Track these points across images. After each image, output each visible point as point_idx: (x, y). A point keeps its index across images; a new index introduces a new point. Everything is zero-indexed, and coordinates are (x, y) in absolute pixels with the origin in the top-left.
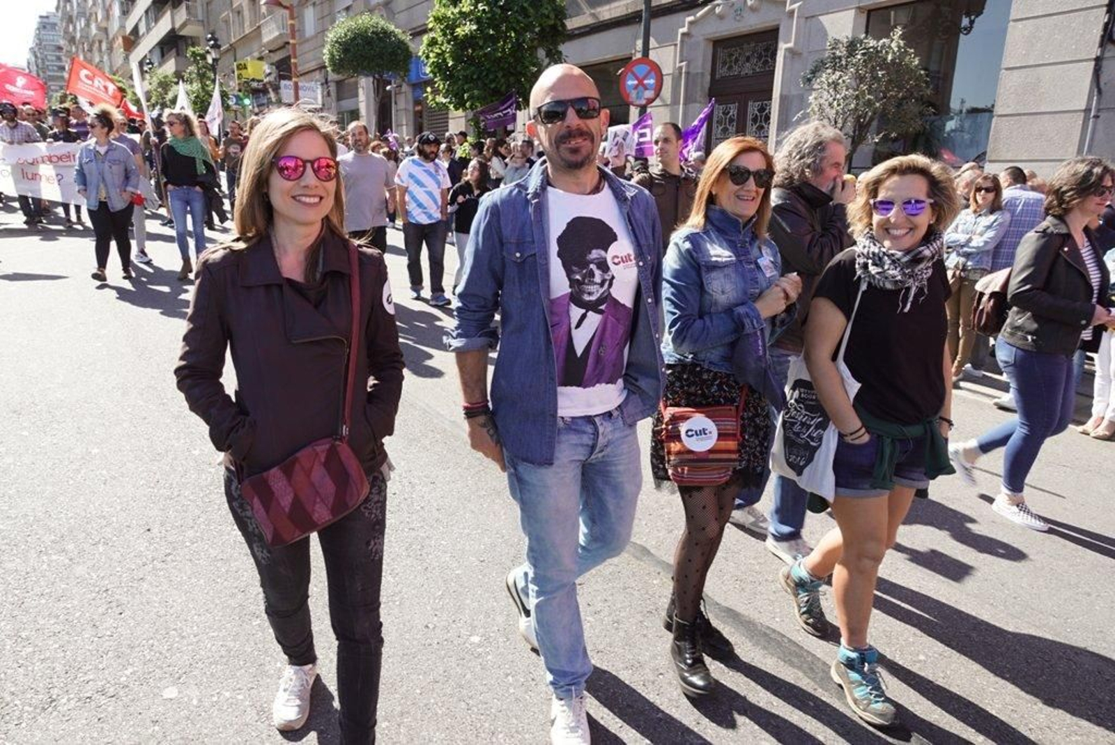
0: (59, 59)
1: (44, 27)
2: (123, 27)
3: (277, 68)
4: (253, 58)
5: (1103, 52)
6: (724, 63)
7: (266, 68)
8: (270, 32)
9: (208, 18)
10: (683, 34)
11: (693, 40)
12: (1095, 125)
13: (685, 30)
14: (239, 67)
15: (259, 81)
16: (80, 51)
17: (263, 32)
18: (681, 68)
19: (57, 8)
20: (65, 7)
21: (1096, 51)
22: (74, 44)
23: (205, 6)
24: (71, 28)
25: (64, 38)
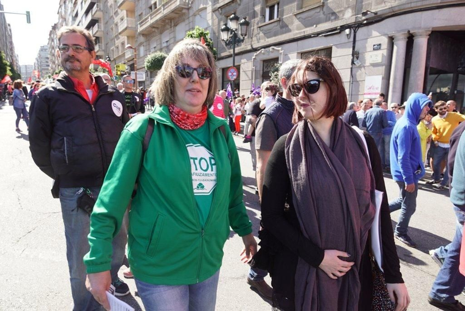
0: (47, 62)
1: (42, 50)
3: (130, 67)
4: (122, 63)
5: (352, 66)
6: (266, 67)
7: (126, 67)
8: (128, 55)
9: (106, 49)
10: (254, 59)
11: (257, 60)
12: (352, 85)
13: (254, 57)
14: (117, 67)
15: (124, 71)
17: (126, 55)
18: (253, 68)
19: (48, 44)
20: (51, 43)
21: (351, 66)
22: (54, 56)
23: (105, 45)
24: (53, 51)
25: (50, 54)
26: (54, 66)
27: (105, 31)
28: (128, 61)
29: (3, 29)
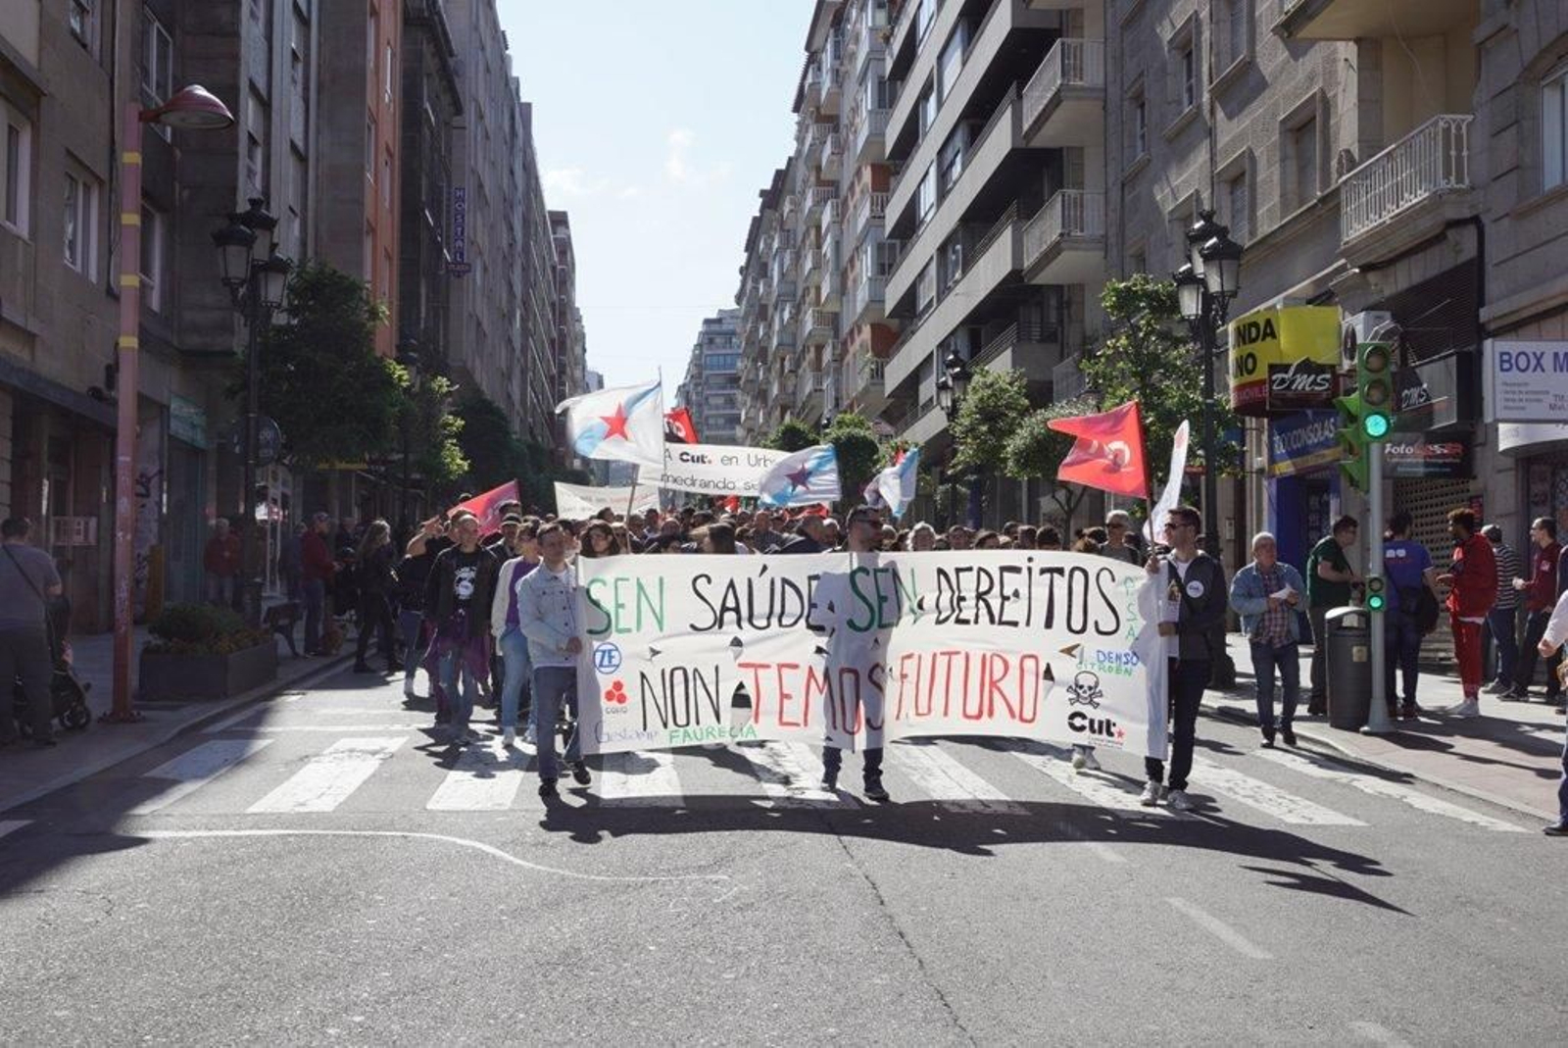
0: (731, 402)
1: (711, 342)
2: (877, 300)
3: (1402, 316)
4: (1296, 299)
7: (1353, 323)
9: (1122, 226)
14: (1244, 336)
16: (774, 376)
17: (1347, 210)
20: (756, 289)
22: (764, 362)
23: (1115, 195)
24: (762, 330)
25: (746, 355)
27: (1114, 91)
28: (1366, 269)
29: (511, 229)
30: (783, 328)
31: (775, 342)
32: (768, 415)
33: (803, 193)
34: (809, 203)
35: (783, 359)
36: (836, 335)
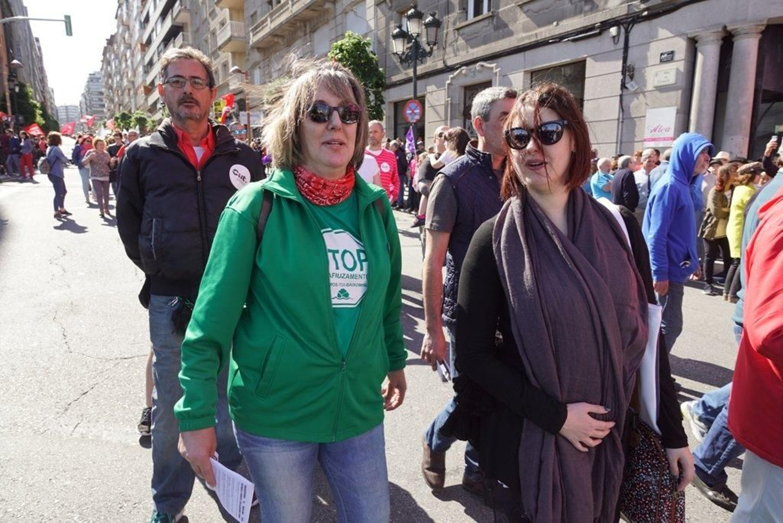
0: (101, 100)
1: (92, 80)
16: (115, 95)
19: (102, 69)
20: (107, 68)
22: (112, 90)
24: (110, 81)
25: (105, 87)
26: (112, 106)
30: (117, 82)
31: (115, 86)
32: (115, 107)
33: (120, 44)
34: (122, 48)
35: (118, 91)
36: (134, 87)
